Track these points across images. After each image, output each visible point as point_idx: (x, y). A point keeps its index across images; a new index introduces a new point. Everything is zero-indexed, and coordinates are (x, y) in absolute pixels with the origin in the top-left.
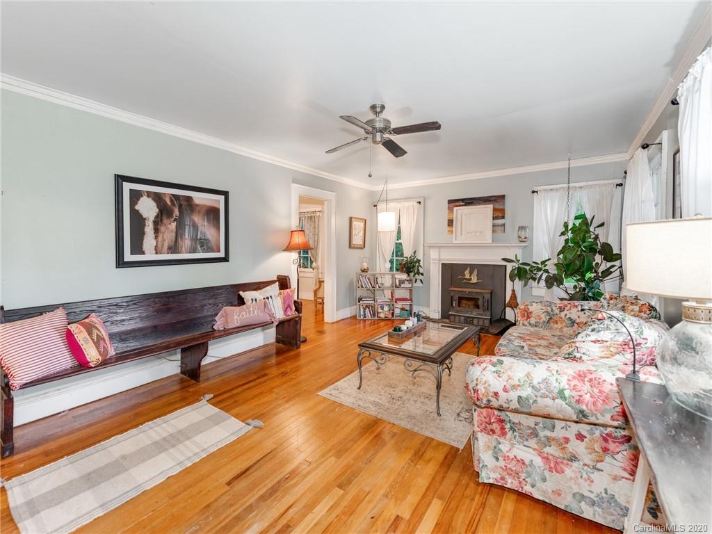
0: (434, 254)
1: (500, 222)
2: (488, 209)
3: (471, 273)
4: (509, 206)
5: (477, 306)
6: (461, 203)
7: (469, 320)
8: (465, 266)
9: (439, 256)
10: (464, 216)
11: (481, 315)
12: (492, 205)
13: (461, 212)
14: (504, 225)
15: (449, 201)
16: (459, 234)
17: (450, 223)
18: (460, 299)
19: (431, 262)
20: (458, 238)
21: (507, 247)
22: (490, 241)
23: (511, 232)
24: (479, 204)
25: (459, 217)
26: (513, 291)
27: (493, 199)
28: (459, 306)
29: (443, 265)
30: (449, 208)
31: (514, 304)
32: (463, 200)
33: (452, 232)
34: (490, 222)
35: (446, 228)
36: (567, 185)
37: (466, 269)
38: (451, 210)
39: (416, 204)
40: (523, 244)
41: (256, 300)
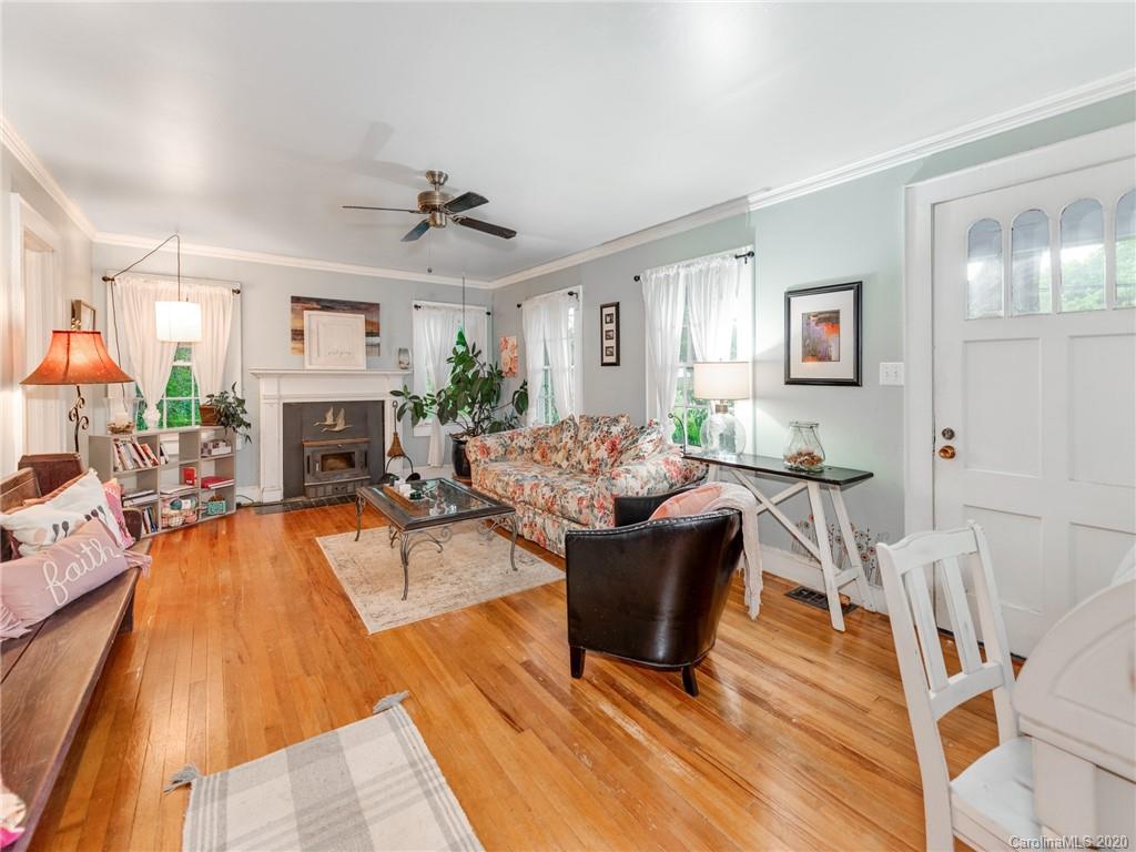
0: (266, 388)
1: (375, 340)
2: (359, 320)
3: (335, 416)
4: (384, 319)
5: (352, 465)
6: (315, 306)
7: (340, 488)
8: (325, 406)
9: (279, 390)
10: (320, 327)
11: (357, 476)
12: (363, 316)
13: (313, 320)
14: (378, 345)
15: (293, 298)
16: (315, 354)
17: (298, 335)
18: (324, 458)
19: (262, 401)
20: (313, 361)
21: (386, 375)
22: (364, 368)
23: (389, 357)
24: (344, 311)
25: (314, 327)
26: (396, 434)
27: (363, 306)
28: (323, 470)
29: (286, 406)
30: (293, 310)
31: (397, 452)
32: (318, 301)
33: (302, 351)
34: (362, 340)
35: (291, 344)
36: (461, 306)
37: (328, 411)
38: (297, 314)
39: (228, 293)
40: (406, 372)
41: (66, 526)
